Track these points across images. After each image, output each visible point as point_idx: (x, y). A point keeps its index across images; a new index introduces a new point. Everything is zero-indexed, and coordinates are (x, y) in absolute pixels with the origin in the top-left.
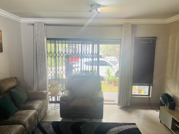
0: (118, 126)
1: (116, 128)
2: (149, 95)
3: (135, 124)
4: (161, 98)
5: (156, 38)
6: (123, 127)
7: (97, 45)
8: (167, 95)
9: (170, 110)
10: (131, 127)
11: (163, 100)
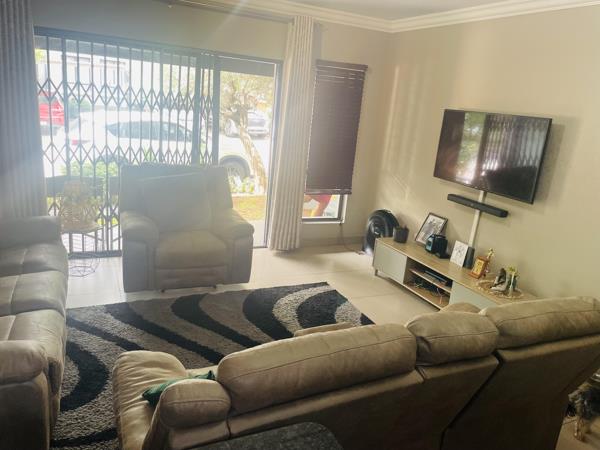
0: (291, 292)
1: (290, 298)
2: (339, 218)
3: (325, 284)
4: (370, 223)
5: (365, 67)
6: (303, 292)
7: (212, 71)
8: (385, 213)
9: (397, 244)
10: (320, 290)
11: (375, 226)
